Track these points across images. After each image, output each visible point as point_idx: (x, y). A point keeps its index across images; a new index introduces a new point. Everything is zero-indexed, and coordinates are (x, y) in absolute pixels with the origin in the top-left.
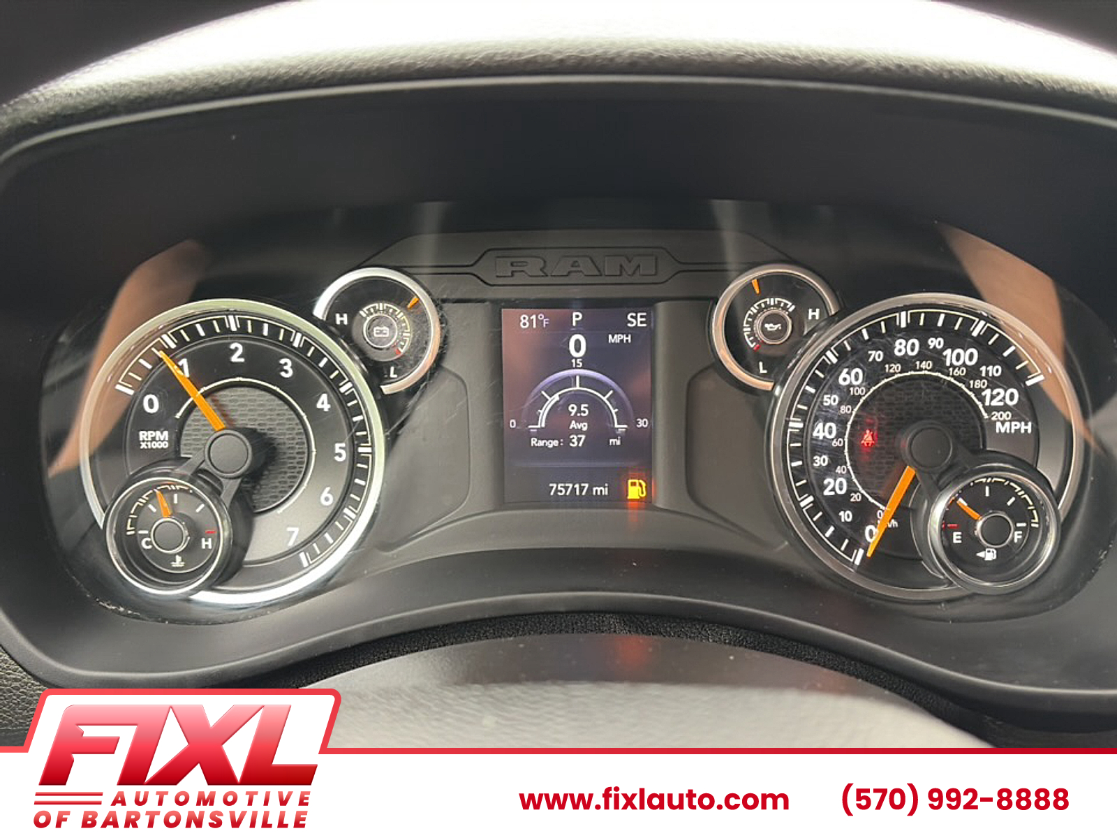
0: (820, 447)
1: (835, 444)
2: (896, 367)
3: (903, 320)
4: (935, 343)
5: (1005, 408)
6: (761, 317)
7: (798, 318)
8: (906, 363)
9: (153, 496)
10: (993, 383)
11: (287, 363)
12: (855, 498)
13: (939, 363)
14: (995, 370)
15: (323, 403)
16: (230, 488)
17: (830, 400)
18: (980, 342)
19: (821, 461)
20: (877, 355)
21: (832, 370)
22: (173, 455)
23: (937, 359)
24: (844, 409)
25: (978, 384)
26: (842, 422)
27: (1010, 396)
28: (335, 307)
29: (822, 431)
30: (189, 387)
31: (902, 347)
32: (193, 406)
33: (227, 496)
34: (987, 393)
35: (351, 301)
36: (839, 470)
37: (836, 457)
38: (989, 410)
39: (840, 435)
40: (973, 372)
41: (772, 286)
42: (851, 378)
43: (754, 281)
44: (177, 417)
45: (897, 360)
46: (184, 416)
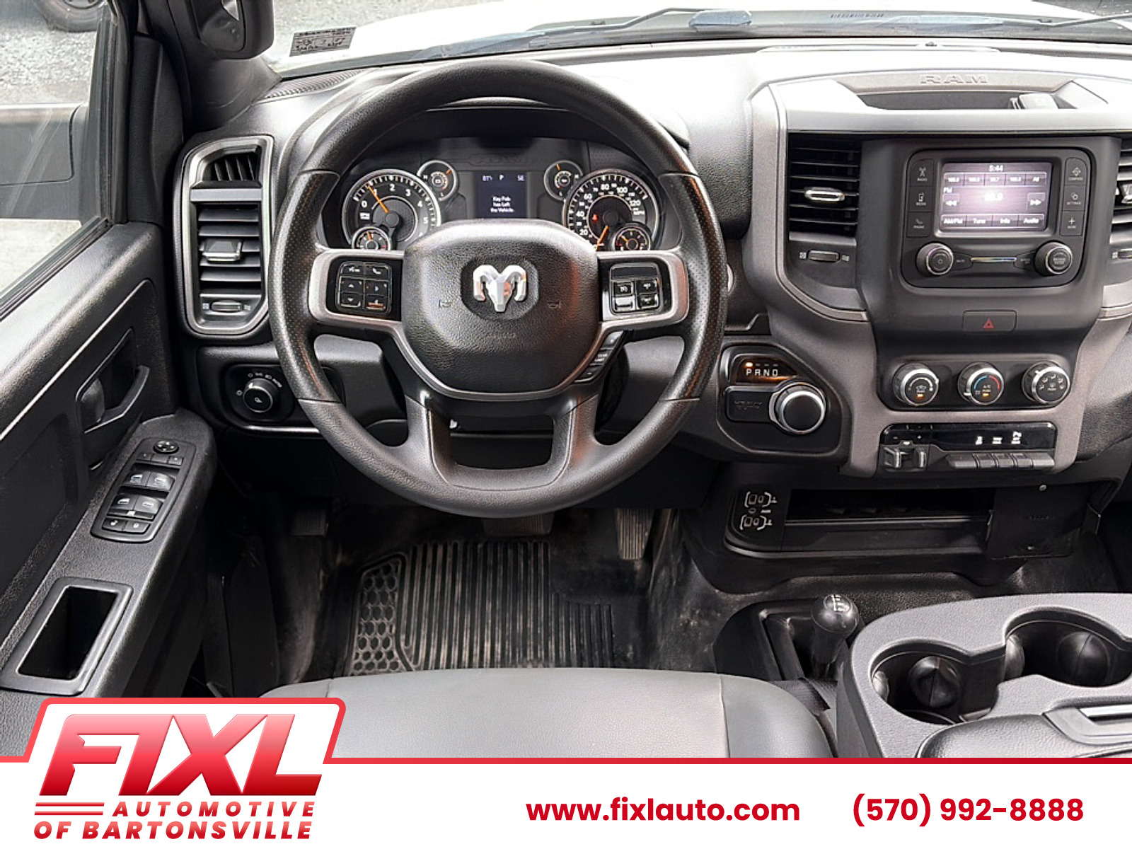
0: (580, 219)
1: (584, 218)
2: (602, 194)
3: (604, 178)
4: (614, 185)
5: (636, 207)
6: (560, 177)
7: (572, 178)
8: (606, 192)
9: (365, 235)
10: (633, 198)
11: (408, 191)
12: (590, 236)
13: (616, 193)
14: (633, 194)
15: (420, 204)
16: (391, 231)
17: (582, 204)
18: (628, 185)
19: (579, 224)
20: (596, 190)
21: (582, 194)
22: (370, 222)
23: (615, 190)
24: (587, 207)
25: (628, 199)
26: (586, 211)
27: (638, 203)
28: (423, 173)
29: (580, 214)
30: (377, 198)
31: (604, 187)
32: (379, 204)
33: (390, 234)
34: (631, 202)
35: (429, 171)
36: (585, 227)
37: (584, 223)
38: (632, 207)
39: (585, 215)
40: (626, 195)
41: (563, 167)
42: (588, 197)
43: (558, 166)
44: (373, 208)
45: (602, 191)
46: (375, 208)
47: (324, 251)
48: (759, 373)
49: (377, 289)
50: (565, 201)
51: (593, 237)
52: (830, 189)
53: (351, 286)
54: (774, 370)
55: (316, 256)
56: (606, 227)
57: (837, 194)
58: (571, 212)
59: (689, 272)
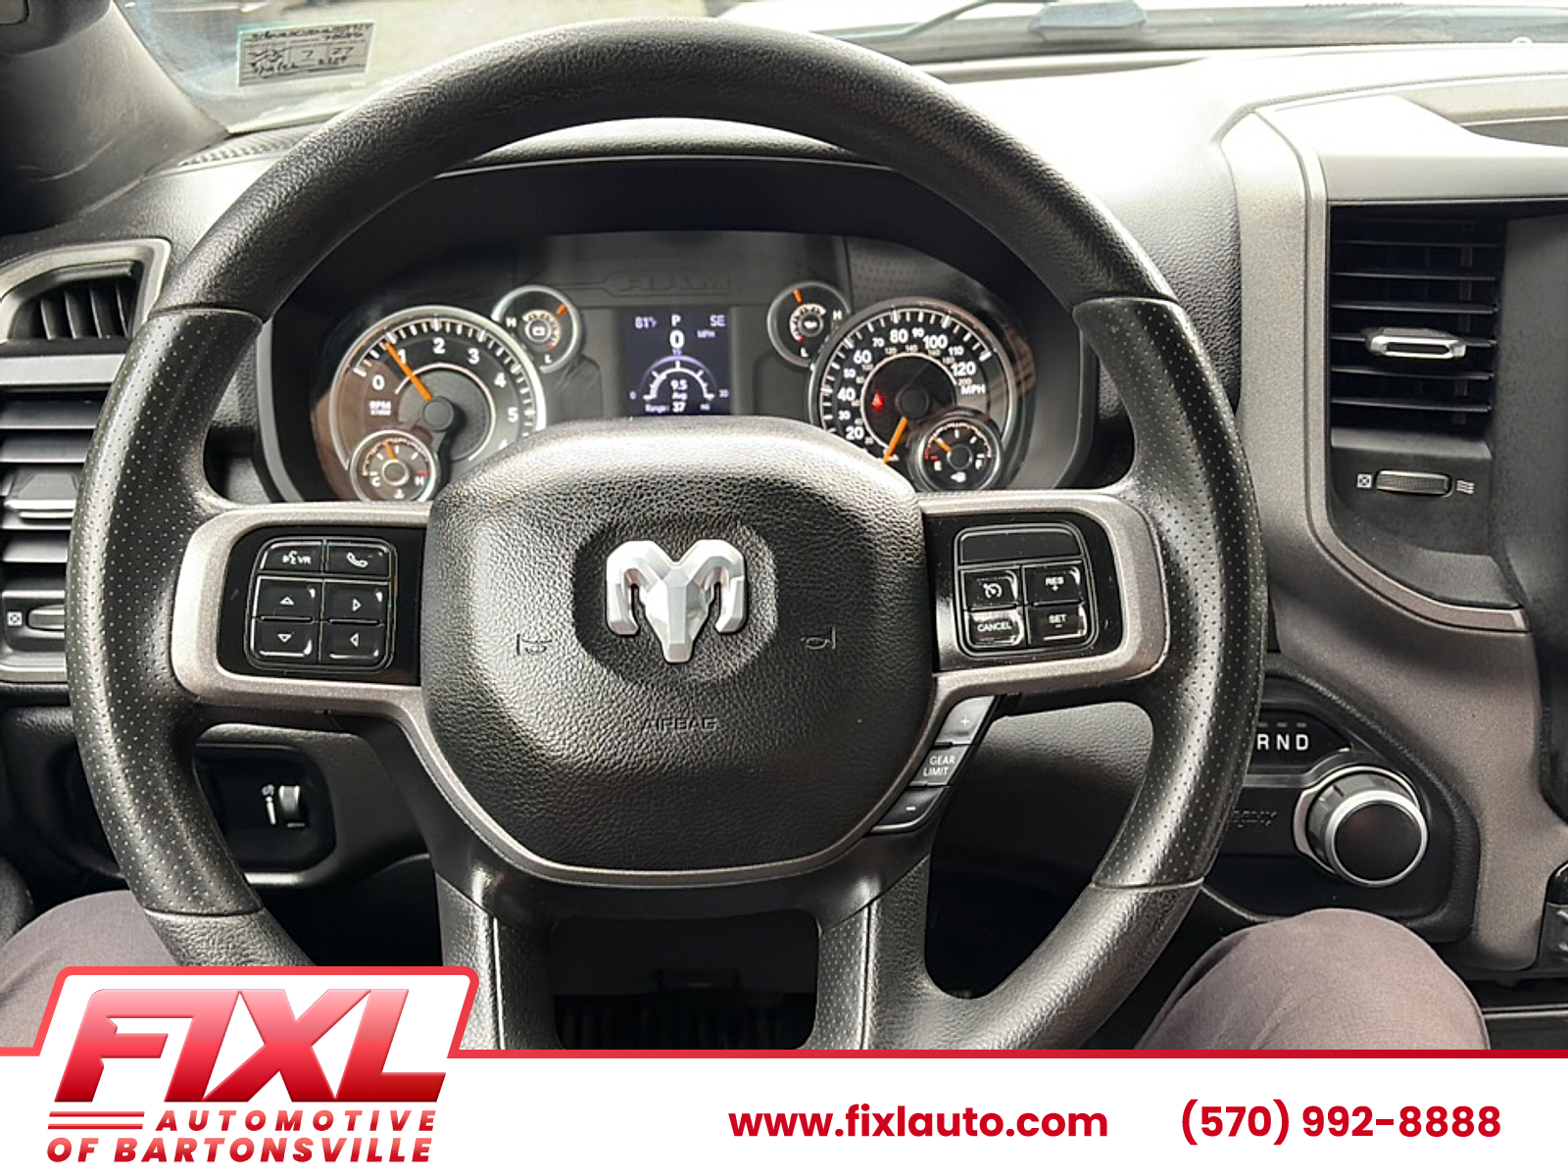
0: (846, 406)
1: (854, 404)
2: (892, 350)
3: (896, 317)
4: (918, 332)
5: (967, 376)
6: (802, 317)
7: (827, 318)
8: (901, 347)
9: (381, 448)
10: (958, 359)
11: (474, 352)
12: (868, 441)
13: (922, 348)
14: (959, 350)
15: (500, 380)
16: (438, 439)
17: (849, 373)
18: (948, 332)
19: (845, 415)
20: (879, 342)
21: (849, 353)
22: (393, 419)
23: (920, 343)
24: (859, 380)
25: (948, 360)
26: (858, 388)
27: (970, 368)
28: (506, 314)
29: (846, 394)
30: (406, 370)
31: (898, 336)
32: (409, 383)
33: (436, 444)
34: (954, 367)
35: (517, 309)
36: (857, 421)
37: (855, 413)
38: (957, 378)
39: (858, 397)
40: (945, 353)
41: (809, 296)
42: (862, 357)
43: (796, 292)
44: (397, 391)
45: (893, 345)
46: (402, 391)
47: (222, 510)
48: (1266, 743)
49: (356, 605)
50: (813, 367)
51: (875, 442)
52: (1425, 331)
53: (287, 601)
54: (1299, 737)
55: (194, 528)
56: (903, 421)
57: (1447, 343)
58: (826, 390)
59: (1164, 546)
